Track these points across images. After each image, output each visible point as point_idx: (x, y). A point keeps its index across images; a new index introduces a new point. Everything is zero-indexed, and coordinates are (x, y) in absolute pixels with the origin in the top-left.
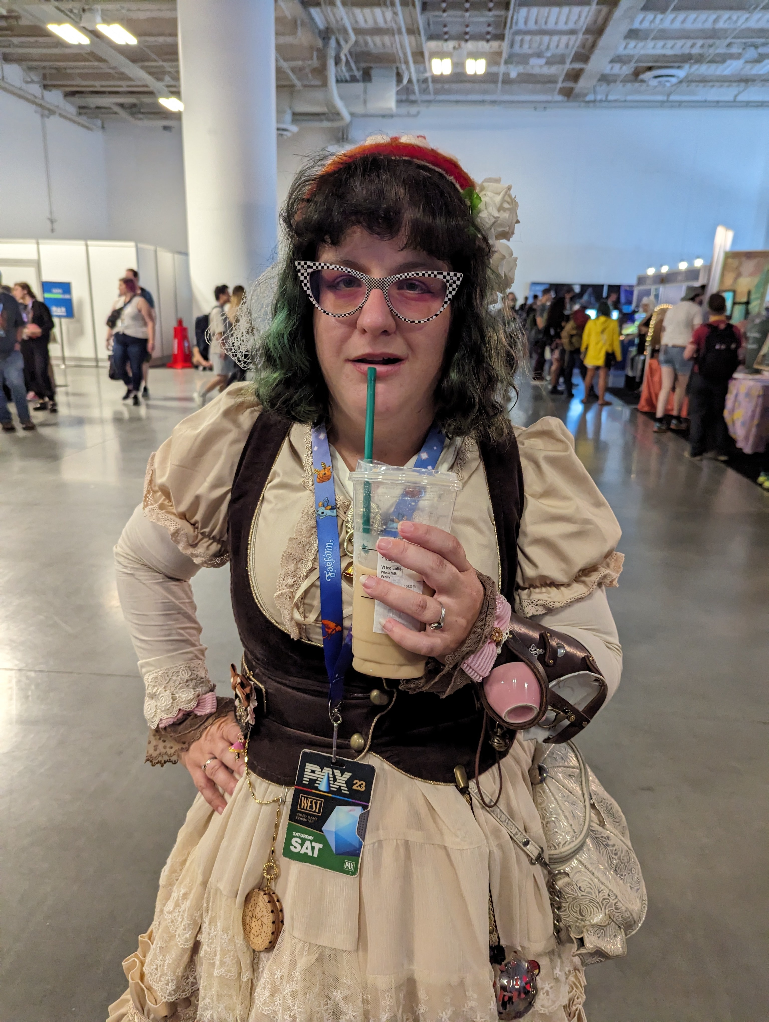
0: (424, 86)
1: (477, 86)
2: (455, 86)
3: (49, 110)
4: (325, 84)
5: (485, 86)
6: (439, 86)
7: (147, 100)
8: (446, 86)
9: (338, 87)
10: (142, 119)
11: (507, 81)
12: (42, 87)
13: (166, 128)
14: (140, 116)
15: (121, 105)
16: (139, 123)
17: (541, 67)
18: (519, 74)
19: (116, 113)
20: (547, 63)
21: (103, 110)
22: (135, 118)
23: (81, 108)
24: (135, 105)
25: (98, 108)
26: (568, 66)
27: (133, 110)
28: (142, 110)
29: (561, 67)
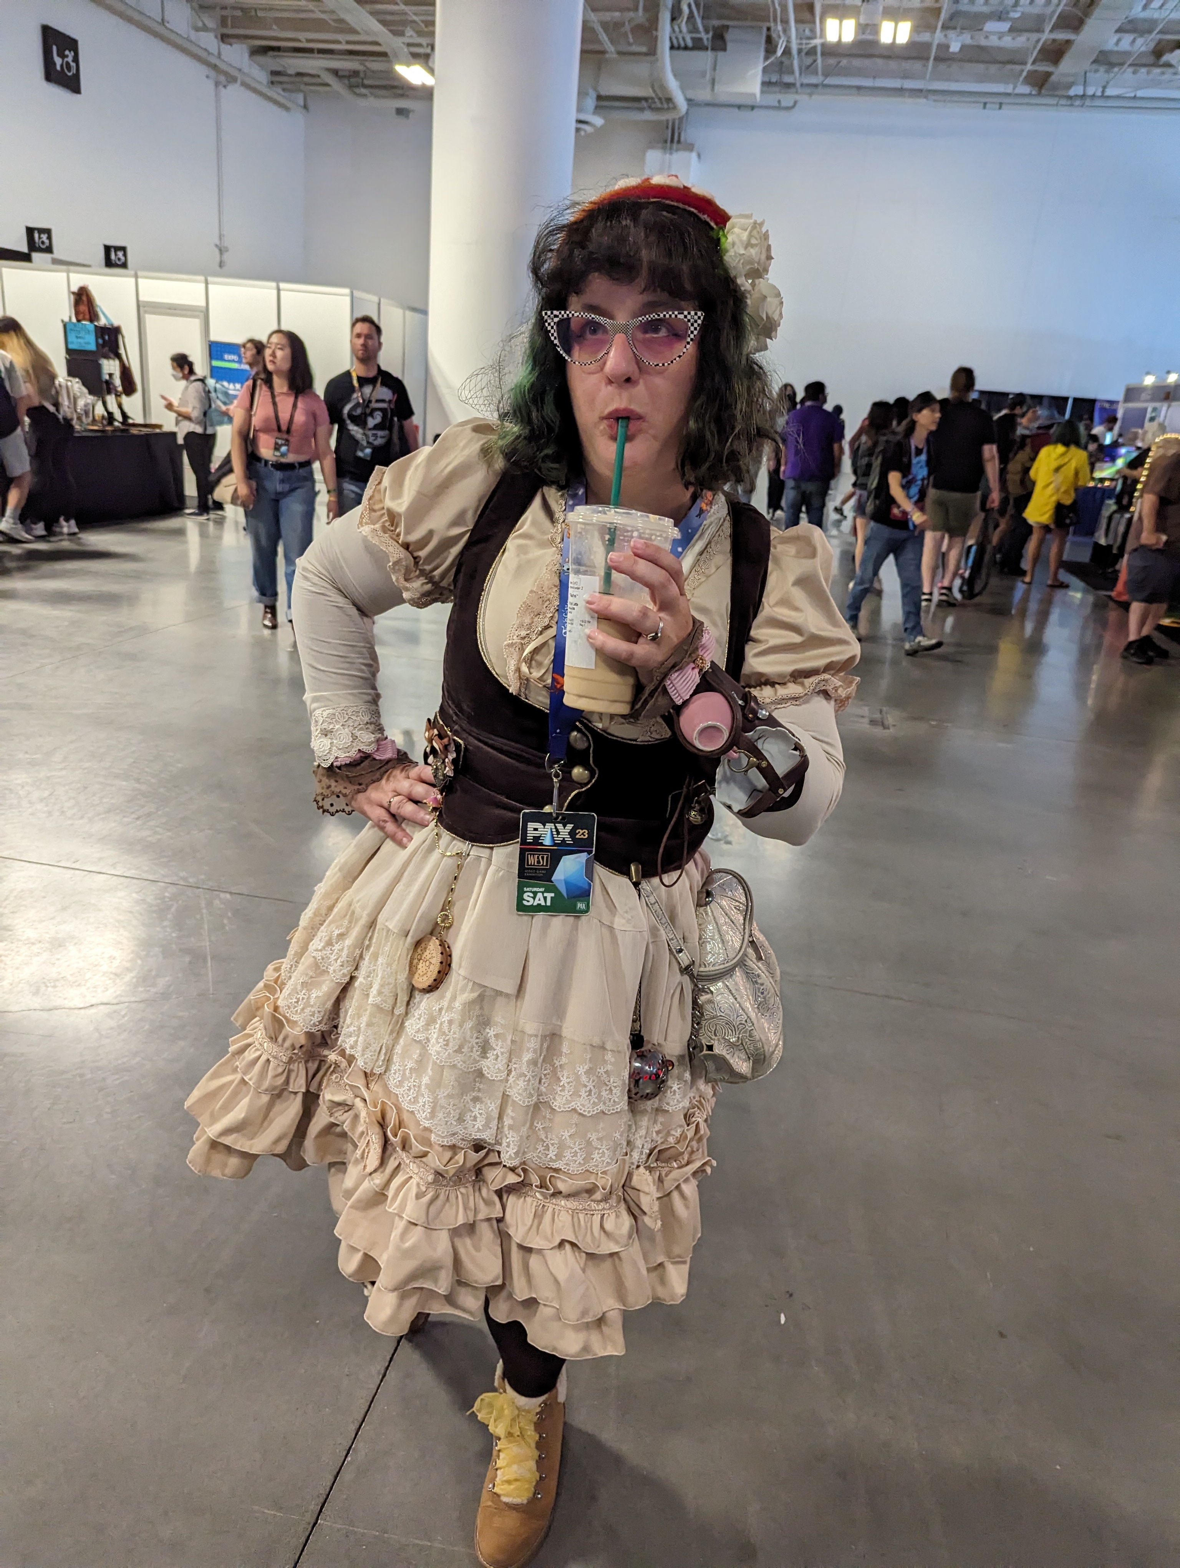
0: (809, 60)
1: (893, 64)
2: (856, 63)
3: (226, 74)
4: (652, 52)
5: (907, 65)
6: (832, 61)
7: (374, 65)
8: (844, 62)
9: (671, 57)
10: (365, 96)
11: (944, 57)
12: (219, 37)
13: (400, 112)
14: (363, 91)
15: (336, 72)
16: (362, 103)
17: (1001, 36)
18: (963, 47)
19: (327, 85)
20: (1011, 30)
21: (306, 79)
22: (355, 94)
23: (274, 73)
24: (356, 73)
25: (300, 74)
26: (1046, 36)
27: (353, 80)
28: (366, 82)
29: (1034, 36)
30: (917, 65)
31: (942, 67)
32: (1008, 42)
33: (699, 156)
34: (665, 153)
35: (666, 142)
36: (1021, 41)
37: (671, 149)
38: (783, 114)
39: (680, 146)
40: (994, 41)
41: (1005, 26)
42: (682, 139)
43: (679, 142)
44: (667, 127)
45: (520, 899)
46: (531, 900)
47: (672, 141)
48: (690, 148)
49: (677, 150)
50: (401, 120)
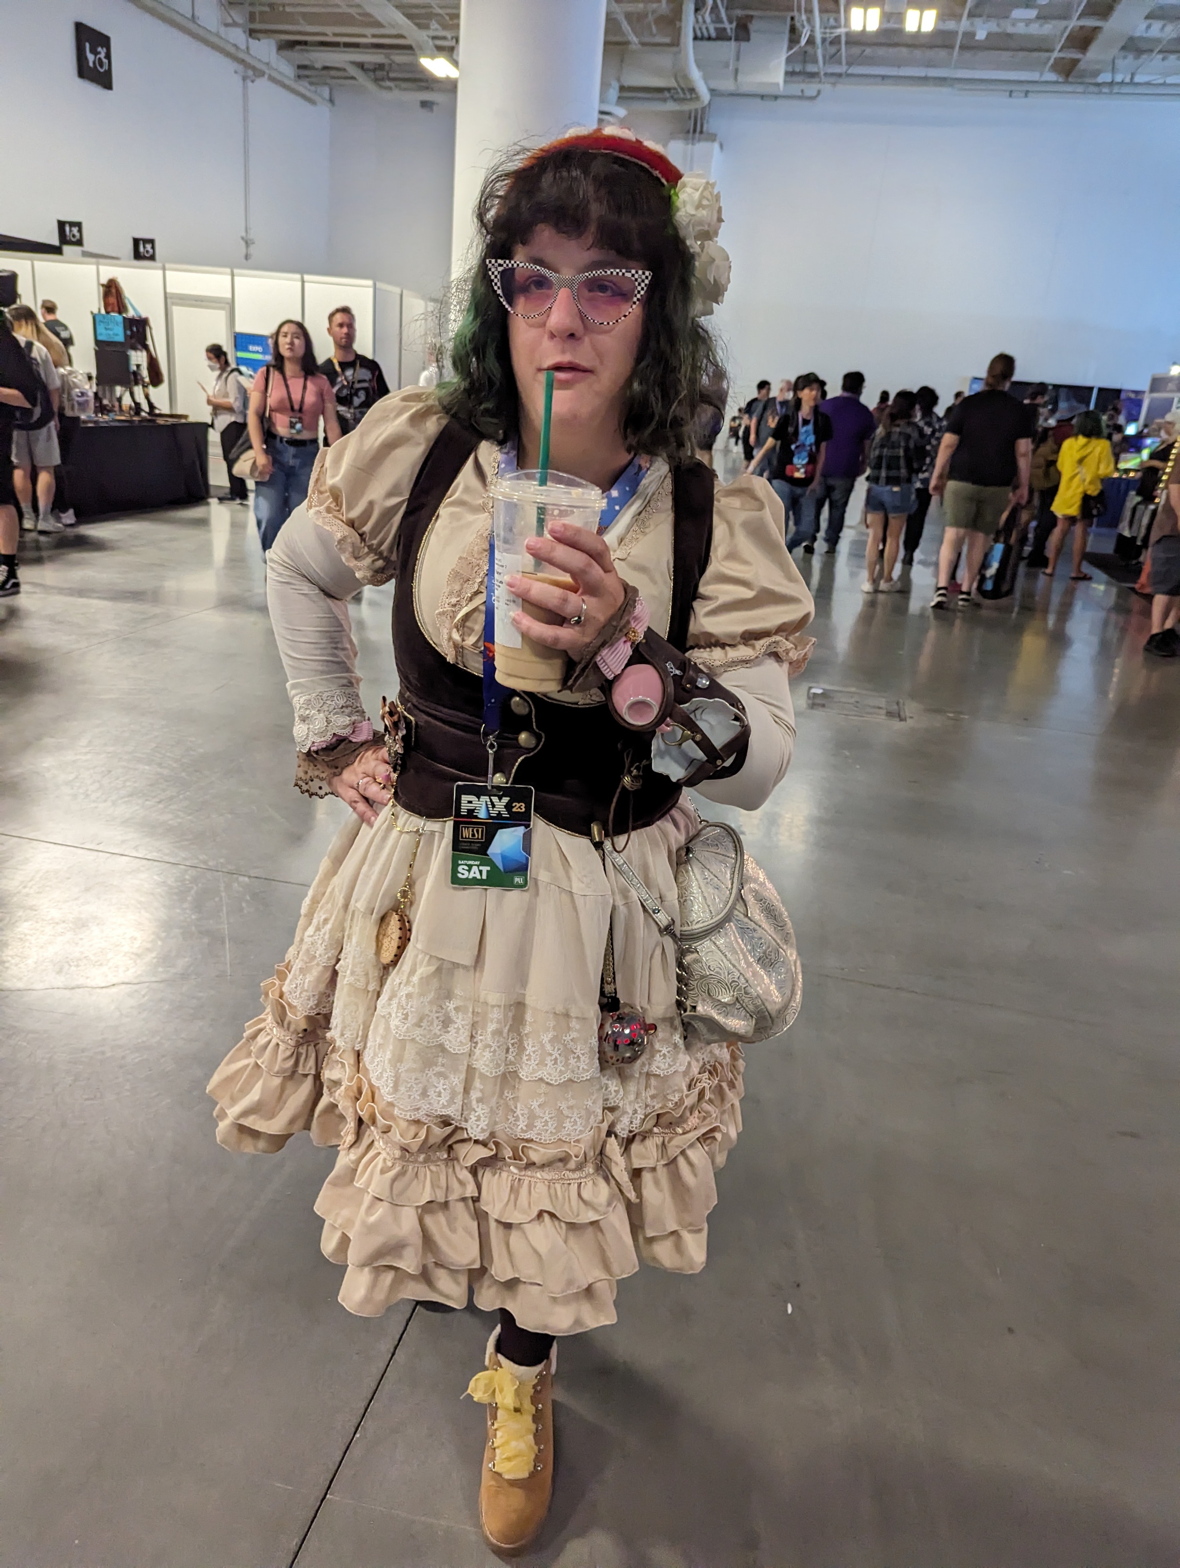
0: (833, 50)
1: (918, 53)
2: (881, 51)
3: (254, 68)
4: (676, 43)
5: (930, 54)
6: (856, 50)
7: (400, 58)
8: (868, 51)
9: (694, 48)
10: (390, 88)
11: (970, 45)
12: (248, 33)
13: (424, 104)
14: (388, 84)
15: (361, 66)
16: (386, 95)
17: (1028, 22)
18: (989, 35)
19: (353, 78)
20: (1038, 17)
21: (333, 73)
22: (381, 87)
23: (300, 67)
24: (381, 67)
25: (326, 68)
26: (1074, 23)
27: (379, 74)
28: (392, 75)
29: (1062, 24)
30: (942, 53)
31: (968, 55)
32: (1035, 29)
33: (721, 146)
34: (688, 144)
35: (688, 132)
36: (1048, 28)
37: (693, 139)
38: (806, 103)
39: (702, 136)
40: (1021, 29)
41: (1032, 13)
42: (705, 129)
43: (701, 132)
44: (690, 118)
45: (455, 871)
46: (466, 873)
47: (695, 131)
48: (712, 138)
49: (699, 140)
50: (423, 113)
